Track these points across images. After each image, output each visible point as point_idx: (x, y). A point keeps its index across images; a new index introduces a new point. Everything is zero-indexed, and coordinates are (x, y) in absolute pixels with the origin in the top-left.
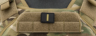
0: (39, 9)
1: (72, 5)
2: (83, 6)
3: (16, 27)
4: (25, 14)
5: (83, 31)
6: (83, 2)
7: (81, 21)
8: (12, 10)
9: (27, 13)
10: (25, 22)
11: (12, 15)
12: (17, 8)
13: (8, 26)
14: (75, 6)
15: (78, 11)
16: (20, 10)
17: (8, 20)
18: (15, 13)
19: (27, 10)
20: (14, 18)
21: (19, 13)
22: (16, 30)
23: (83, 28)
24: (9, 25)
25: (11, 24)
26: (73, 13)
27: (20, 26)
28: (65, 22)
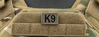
0: (38, 9)
1: (77, 5)
2: (90, 6)
3: (11, 29)
4: (21, 15)
5: (88, 35)
6: (90, 2)
7: (86, 23)
8: (7, 9)
9: (23, 13)
10: (22, 23)
11: (8, 15)
12: (14, 7)
13: (2, 28)
14: (81, 6)
15: (84, 11)
16: (16, 9)
17: (3, 20)
18: (10, 13)
19: (24, 10)
20: (10, 18)
21: (16, 13)
22: (10, 32)
23: (88, 31)
24: (4, 27)
25: (6, 25)
26: (77, 14)
27: (15, 28)
28: (67, 24)
